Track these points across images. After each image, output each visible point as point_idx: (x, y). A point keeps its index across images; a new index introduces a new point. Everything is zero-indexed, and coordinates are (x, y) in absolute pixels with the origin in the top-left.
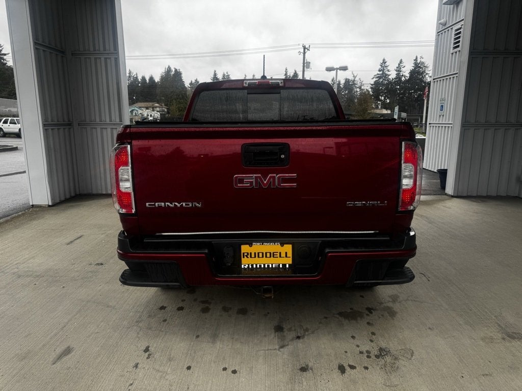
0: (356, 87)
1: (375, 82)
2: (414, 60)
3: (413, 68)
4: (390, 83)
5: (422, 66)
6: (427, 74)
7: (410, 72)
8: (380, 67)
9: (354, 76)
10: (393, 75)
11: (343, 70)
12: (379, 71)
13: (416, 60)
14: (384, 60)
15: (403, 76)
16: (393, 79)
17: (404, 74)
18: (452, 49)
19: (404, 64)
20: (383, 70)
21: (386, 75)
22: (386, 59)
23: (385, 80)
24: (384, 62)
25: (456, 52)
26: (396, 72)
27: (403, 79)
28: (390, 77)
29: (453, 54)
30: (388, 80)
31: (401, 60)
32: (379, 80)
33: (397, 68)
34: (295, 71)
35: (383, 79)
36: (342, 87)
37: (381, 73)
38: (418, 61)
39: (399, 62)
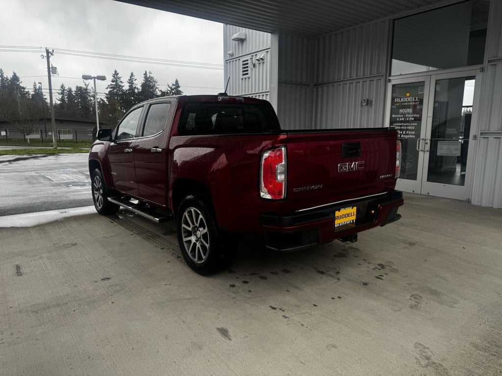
0: (89, 95)
1: (110, 92)
2: (144, 74)
3: (144, 81)
4: (124, 93)
5: (152, 81)
6: (157, 88)
7: (142, 85)
8: (113, 78)
9: (86, 85)
10: (126, 87)
11: (101, 79)
12: (113, 81)
13: (146, 74)
14: (116, 72)
15: (135, 88)
16: (126, 90)
17: (136, 86)
18: (241, 75)
19: (135, 77)
20: (116, 81)
21: (120, 86)
22: (117, 70)
23: (120, 91)
24: (116, 73)
25: (246, 78)
26: (129, 84)
27: (136, 91)
28: (124, 88)
29: (242, 79)
30: (122, 91)
31: (132, 73)
32: (113, 90)
33: (129, 80)
34: (14, 73)
35: (117, 90)
36: (74, 94)
37: (114, 83)
38: (148, 76)
39: (130, 75)
